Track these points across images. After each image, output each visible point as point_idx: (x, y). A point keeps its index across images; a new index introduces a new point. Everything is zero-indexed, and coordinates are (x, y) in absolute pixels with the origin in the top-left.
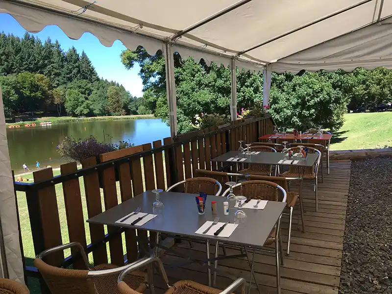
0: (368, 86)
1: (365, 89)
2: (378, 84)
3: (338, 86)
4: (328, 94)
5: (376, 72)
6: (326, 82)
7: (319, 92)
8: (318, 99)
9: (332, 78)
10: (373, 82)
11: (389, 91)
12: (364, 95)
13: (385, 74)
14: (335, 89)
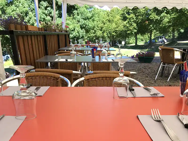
0: (95, 31)
1: (94, 33)
2: (101, 30)
3: (84, 28)
4: (78, 32)
5: (99, 22)
6: (76, 24)
7: (72, 31)
8: (73, 35)
9: (80, 22)
10: (98, 29)
11: (107, 35)
12: (93, 37)
13: (104, 24)
14: (82, 29)
